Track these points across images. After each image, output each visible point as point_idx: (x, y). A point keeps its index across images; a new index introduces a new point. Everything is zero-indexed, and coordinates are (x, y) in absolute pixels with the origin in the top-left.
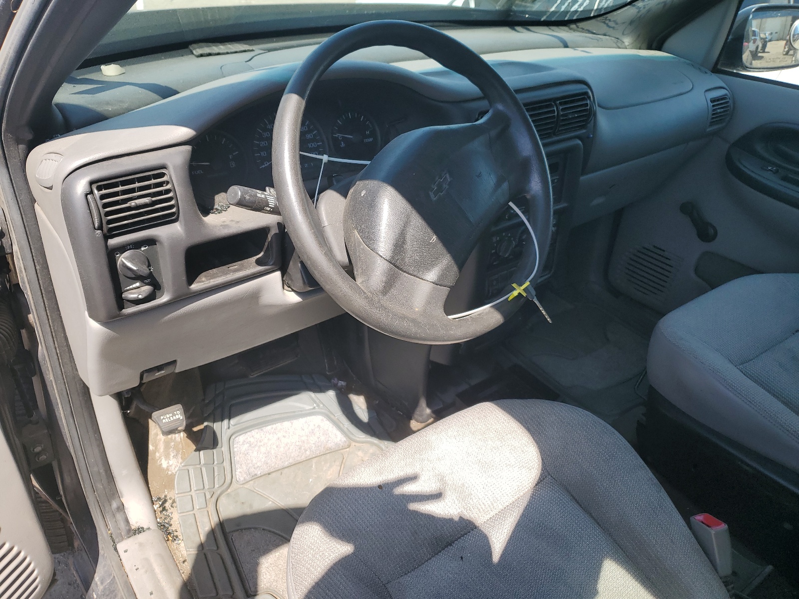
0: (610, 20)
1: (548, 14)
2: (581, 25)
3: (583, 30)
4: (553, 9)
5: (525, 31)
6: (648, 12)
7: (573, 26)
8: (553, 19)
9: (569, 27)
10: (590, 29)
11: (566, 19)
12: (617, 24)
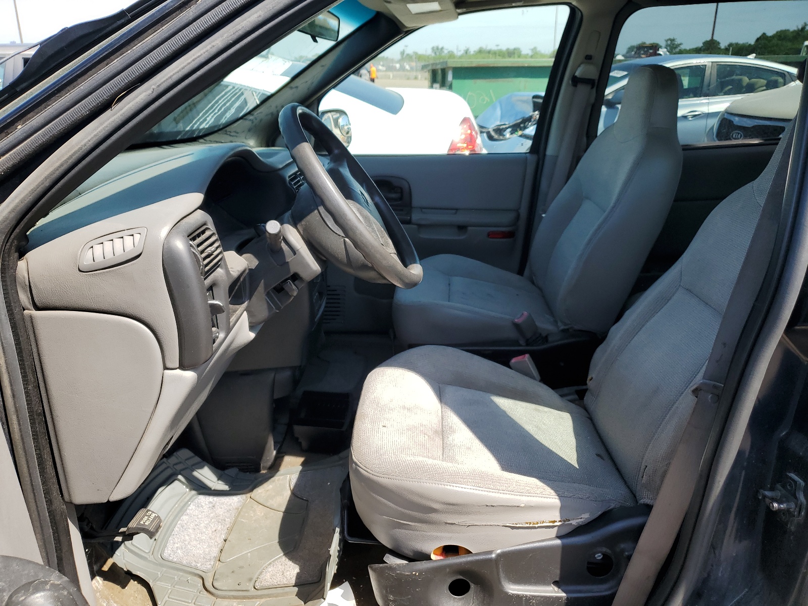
0: (230, 132)
1: (183, 133)
2: (207, 138)
3: (211, 142)
4: (188, 128)
5: (169, 147)
6: (261, 121)
7: (201, 140)
8: (185, 137)
9: (198, 141)
10: (217, 140)
11: (195, 136)
12: (237, 133)
